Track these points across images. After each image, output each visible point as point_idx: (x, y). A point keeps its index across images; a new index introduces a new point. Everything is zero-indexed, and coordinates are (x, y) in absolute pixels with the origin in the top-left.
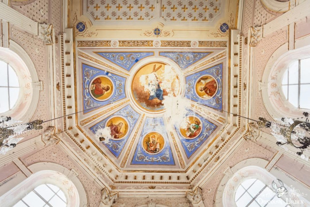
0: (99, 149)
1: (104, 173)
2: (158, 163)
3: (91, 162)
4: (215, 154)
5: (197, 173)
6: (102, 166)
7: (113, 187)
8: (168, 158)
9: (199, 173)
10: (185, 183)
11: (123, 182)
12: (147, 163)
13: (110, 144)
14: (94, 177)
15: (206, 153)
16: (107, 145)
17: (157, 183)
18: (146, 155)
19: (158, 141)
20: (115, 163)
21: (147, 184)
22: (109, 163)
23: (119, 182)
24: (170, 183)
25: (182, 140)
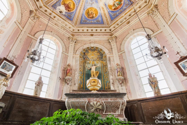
0: (61, 17)
1: (67, 29)
2: (95, 23)
3: (59, 25)
4: (128, 19)
5: (115, 28)
6: (65, 26)
7: (73, 35)
8: (100, 21)
9: (116, 28)
10: (109, 32)
11: (77, 32)
12: (88, 23)
13: (66, 14)
14: (63, 33)
15: (122, 18)
16: (65, 15)
17: (94, 32)
18: (88, 20)
19: (94, 12)
20: (71, 24)
21: (89, 33)
22: (68, 24)
23: (75, 32)
24: (101, 32)
25: (109, 11)
